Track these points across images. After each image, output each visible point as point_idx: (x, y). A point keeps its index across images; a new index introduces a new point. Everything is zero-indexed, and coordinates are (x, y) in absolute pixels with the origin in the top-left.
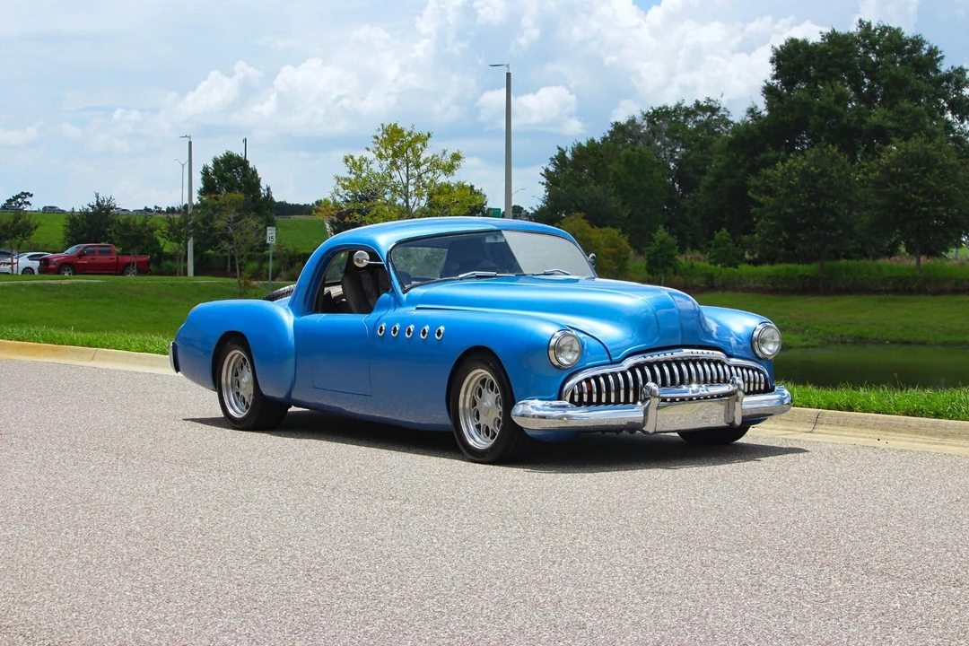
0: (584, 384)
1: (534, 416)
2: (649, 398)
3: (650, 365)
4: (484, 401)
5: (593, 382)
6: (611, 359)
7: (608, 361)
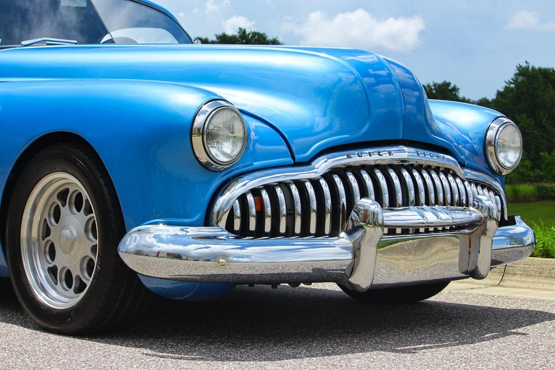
0: (250, 198)
1: (158, 254)
2: (361, 227)
3: (356, 170)
4: (64, 227)
5: (265, 195)
6: (293, 158)
7: (289, 160)
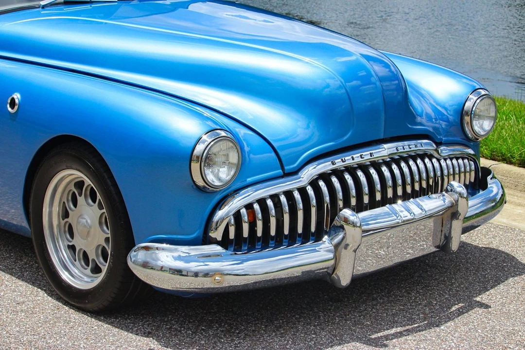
0: (243, 212)
2: (342, 228)
3: (340, 173)
5: (257, 206)
7: (280, 172)
